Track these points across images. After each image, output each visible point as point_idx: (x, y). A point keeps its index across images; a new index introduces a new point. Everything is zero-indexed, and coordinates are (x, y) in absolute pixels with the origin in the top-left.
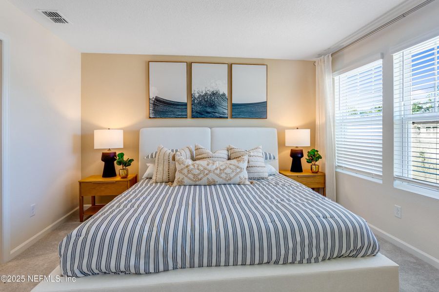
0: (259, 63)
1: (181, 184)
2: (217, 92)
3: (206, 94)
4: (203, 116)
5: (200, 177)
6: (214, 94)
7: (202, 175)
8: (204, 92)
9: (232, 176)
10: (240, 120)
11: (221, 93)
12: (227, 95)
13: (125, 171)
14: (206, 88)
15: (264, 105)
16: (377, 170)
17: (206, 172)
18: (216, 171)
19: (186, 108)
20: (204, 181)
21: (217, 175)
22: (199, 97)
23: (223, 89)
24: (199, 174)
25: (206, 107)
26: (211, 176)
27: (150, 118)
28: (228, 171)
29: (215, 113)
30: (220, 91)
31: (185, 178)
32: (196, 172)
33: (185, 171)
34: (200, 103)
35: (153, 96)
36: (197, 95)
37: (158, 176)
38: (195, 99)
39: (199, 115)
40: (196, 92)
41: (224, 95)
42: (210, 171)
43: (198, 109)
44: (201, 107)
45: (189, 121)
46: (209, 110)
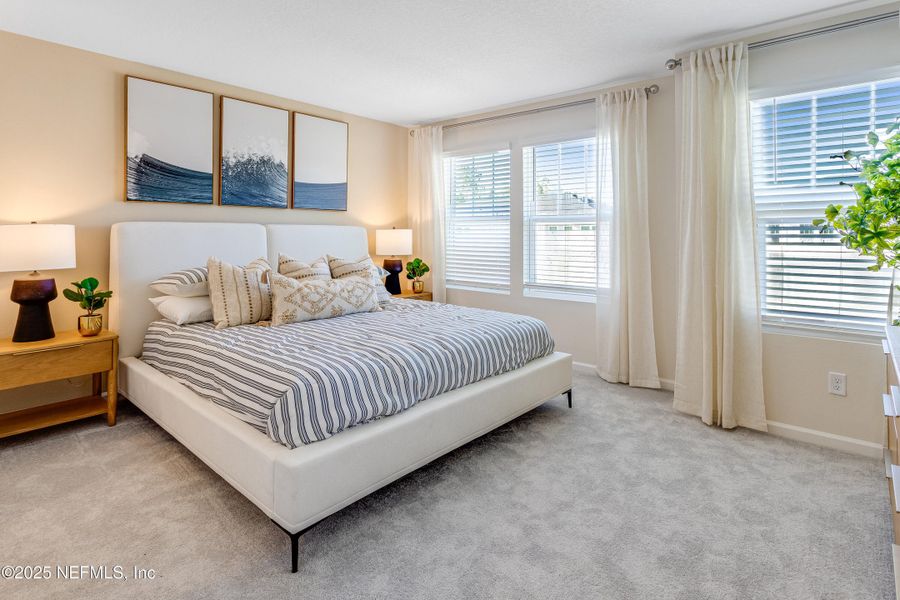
0: (332, 117)
1: (290, 320)
2: (269, 160)
3: (250, 160)
4: (243, 202)
5: (321, 305)
6: (264, 162)
7: (324, 302)
8: (246, 157)
9: (364, 298)
10: (305, 211)
11: (277, 162)
12: (286, 167)
13: (97, 319)
14: (250, 149)
15: (342, 189)
16: (504, 280)
17: (330, 296)
18: (343, 294)
19: (212, 185)
20: (328, 311)
21: (346, 299)
22: (236, 165)
23: (281, 156)
24: (319, 301)
25: (249, 185)
26: (338, 303)
27: (128, 200)
28: (358, 292)
29: (265, 197)
30: (275, 157)
31: (298, 308)
32: (316, 298)
33: (298, 298)
34: (237, 177)
35: (135, 151)
36: (232, 161)
37: (230, 314)
38: (228, 167)
39: (235, 200)
40: (231, 155)
41: (281, 165)
42: (334, 295)
43: (234, 187)
44: (239, 184)
45: (215, 210)
46: (254, 191)
